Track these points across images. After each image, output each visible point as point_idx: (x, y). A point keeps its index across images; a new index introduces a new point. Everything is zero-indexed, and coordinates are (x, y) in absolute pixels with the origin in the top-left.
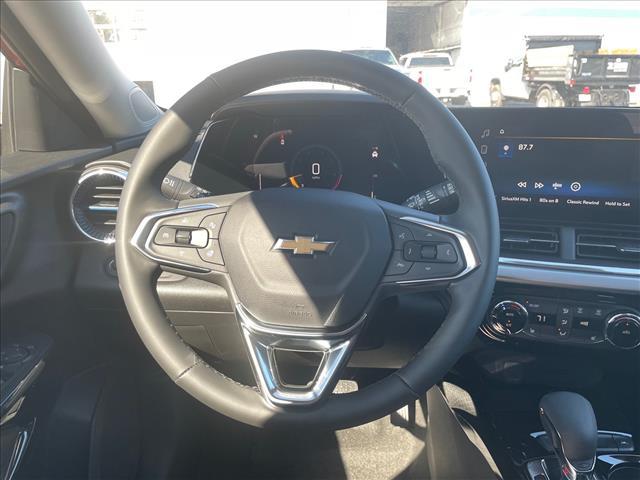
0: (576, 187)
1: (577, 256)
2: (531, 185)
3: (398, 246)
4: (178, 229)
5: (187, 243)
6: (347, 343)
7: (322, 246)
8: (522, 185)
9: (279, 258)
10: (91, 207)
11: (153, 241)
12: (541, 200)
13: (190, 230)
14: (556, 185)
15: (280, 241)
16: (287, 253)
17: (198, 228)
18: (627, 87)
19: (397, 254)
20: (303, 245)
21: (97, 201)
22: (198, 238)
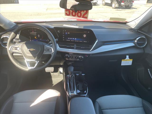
0: (76, 39)
1: (76, 48)
2: (70, 38)
3: (45, 49)
4: (15, 48)
5: (17, 49)
6: (39, 61)
7: (34, 50)
8: (69, 38)
9: (29, 51)
10: (4, 42)
11: (12, 49)
12: (72, 41)
13: (17, 48)
14: (73, 39)
15: (29, 49)
16: (30, 51)
17: (18, 47)
18: (132, 1)
19: (45, 50)
20: (32, 50)
21: (4, 41)
22: (18, 49)
